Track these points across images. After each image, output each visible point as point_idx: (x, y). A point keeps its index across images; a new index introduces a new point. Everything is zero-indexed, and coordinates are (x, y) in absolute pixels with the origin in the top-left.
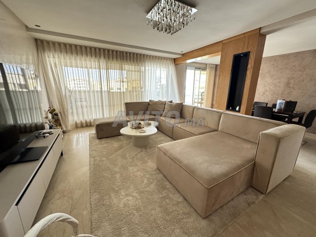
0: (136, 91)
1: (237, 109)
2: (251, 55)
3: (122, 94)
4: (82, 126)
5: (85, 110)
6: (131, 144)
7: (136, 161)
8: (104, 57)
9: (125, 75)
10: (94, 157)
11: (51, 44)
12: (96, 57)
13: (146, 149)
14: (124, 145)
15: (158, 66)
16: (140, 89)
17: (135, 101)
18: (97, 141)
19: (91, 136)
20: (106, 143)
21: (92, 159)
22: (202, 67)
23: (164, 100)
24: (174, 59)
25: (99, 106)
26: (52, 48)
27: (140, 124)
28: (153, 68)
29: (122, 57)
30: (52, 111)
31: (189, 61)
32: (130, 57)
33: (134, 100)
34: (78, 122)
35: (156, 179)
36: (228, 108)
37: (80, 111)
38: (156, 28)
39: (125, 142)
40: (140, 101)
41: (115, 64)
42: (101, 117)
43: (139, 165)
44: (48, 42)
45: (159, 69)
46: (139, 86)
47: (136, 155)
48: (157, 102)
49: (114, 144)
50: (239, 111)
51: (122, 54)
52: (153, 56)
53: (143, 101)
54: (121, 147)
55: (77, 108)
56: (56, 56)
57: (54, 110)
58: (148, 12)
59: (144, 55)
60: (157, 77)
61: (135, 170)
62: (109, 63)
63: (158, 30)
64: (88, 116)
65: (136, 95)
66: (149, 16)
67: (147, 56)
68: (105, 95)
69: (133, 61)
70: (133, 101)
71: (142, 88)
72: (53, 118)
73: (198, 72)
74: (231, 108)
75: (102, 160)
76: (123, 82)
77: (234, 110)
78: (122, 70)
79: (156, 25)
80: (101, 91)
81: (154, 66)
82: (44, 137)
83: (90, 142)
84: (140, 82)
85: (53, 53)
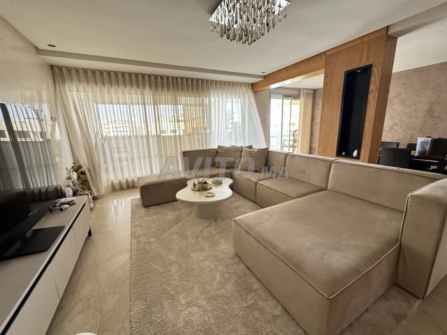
0: (198, 134)
1: (355, 154)
2: (374, 70)
3: (178, 138)
4: (121, 189)
5: (125, 163)
6: (194, 213)
7: (201, 242)
8: (150, 87)
9: (181, 112)
10: (138, 237)
11: (73, 72)
12: (138, 87)
13: (216, 221)
14: (183, 216)
15: (229, 97)
16: (204, 130)
17: (197, 149)
18: (143, 211)
19: (134, 202)
20: (156, 213)
21: (134, 241)
22: (293, 94)
23: (239, 144)
24: (252, 84)
25: (144, 157)
26: (75, 78)
27: (205, 183)
28: (221, 99)
29: (175, 85)
30: (77, 168)
31: (273, 86)
32: (187, 85)
33: (195, 147)
34: (115, 183)
35: (235, 273)
36: (339, 154)
37: (118, 165)
38: (225, 36)
39: (184, 211)
40: (204, 148)
41: (166, 95)
42: (149, 173)
43: (206, 248)
44: (69, 69)
45: (230, 100)
46: (202, 126)
47: (201, 232)
48: (229, 148)
49: (167, 215)
50: (358, 158)
51: (175, 81)
52: (221, 82)
53: (208, 148)
54: (178, 220)
55: (113, 161)
56: (81, 88)
57: (80, 167)
58: (212, 13)
59: (207, 81)
60: (227, 112)
61: (201, 258)
62: (158, 94)
63: (228, 38)
64: (129, 172)
65: (198, 139)
66: (213, 19)
67: (212, 81)
68: (153, 142)
69: (192, 90)
70: (193, 149)
71: (206, 129)
72: (79, 178)
73: (287, 101)
74: (344, 153)
75: (149, 243)
76: (179, 121)
77: (349, 155)
78: (177, 104)
79: (226, 31)
80: (147, 136)
81: (222, 96)
82: (62, 210)
83: (132, 212)
84: (204, 121)
85: (76, 85)
